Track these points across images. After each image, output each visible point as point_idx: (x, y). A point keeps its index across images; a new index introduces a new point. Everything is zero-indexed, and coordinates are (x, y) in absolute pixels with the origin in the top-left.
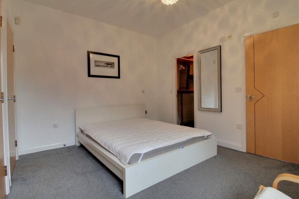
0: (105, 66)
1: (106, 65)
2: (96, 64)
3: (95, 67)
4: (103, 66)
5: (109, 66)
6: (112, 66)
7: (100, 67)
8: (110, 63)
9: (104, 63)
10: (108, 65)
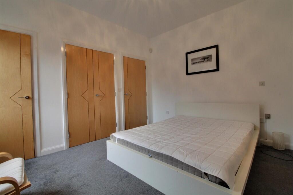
0: (201, 62)
1: (203, 60)
2: (193, 62)
3: (192, 65)
4: (199, 62)
5: (206, 60)
6: (209, 59)
7: (196, 63)
8: (207, 57)
9: (200, 59)
10: (204, 60)
